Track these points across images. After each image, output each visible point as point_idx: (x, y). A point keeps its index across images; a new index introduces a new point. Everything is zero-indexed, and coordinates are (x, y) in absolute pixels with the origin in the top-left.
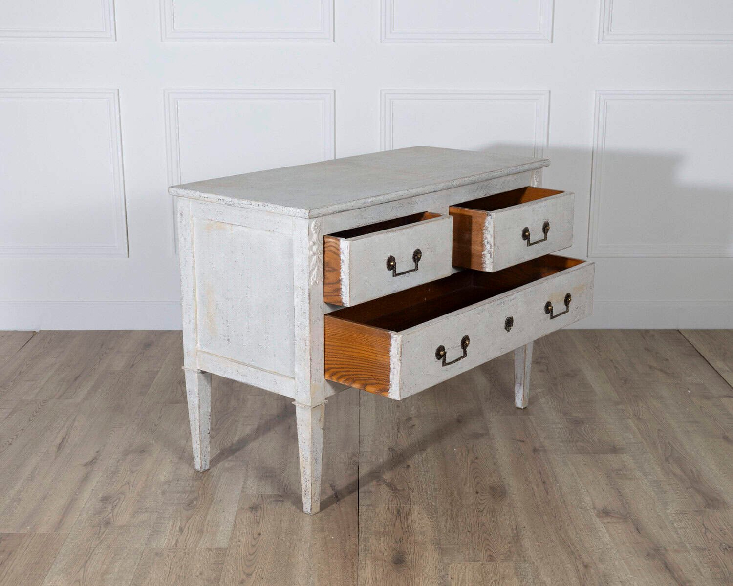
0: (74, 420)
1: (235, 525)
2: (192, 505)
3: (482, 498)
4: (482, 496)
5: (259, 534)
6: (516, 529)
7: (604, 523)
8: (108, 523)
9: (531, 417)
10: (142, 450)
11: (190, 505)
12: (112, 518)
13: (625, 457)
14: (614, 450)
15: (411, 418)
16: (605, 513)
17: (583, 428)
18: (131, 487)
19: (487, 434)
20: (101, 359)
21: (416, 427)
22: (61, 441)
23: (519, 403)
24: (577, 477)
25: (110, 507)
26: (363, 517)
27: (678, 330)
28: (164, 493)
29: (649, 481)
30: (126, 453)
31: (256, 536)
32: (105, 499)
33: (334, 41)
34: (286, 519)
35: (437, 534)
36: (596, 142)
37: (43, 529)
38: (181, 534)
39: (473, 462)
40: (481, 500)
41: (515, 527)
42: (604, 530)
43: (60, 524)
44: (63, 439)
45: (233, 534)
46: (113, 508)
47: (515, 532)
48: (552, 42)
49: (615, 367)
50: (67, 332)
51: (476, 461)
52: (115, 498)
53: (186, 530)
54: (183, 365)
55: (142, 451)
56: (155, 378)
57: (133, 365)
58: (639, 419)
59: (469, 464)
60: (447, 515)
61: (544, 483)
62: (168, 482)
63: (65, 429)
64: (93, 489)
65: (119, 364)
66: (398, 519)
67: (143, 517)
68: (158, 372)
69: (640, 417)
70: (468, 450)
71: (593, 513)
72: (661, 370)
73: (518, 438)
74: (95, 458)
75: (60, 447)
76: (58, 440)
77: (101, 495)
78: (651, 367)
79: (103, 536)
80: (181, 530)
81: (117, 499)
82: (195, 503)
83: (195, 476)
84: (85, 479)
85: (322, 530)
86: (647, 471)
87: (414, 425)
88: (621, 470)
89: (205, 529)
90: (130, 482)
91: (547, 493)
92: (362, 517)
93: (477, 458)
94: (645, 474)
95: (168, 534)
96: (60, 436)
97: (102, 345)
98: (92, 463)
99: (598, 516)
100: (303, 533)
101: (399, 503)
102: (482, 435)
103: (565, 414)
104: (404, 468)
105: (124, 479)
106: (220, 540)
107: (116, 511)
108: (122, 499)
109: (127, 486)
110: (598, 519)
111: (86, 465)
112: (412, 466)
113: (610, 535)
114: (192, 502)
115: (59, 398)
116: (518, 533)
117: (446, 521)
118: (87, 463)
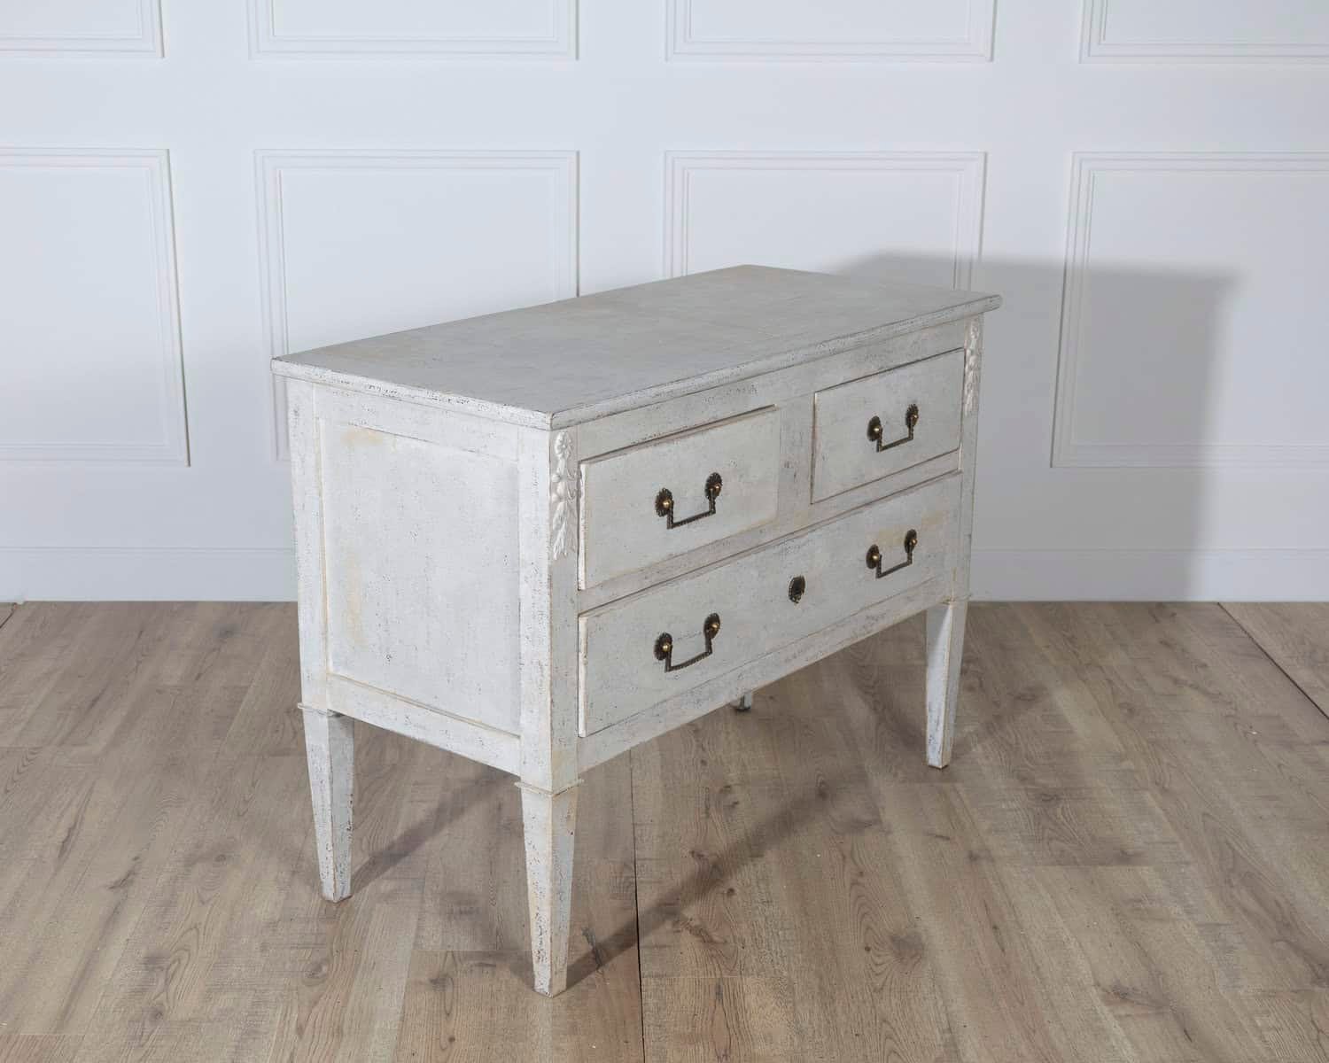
0: (91, 791)
1: (403, 1020)
2: (319, 975)
3: (879, 961)
4: (879, 956)
5: (452, 1040)
6: (950, 1030)
7: (1119, 1017)
8: (158, 1014)
9: (958, 786)
10: (222, 856)
11: (315, 973)
12: (165, 1004)
13: (1146, 872)
14: (1125, 858)
15: (729, 787)
16: (1119, 994)
17: (1059, 811)
18: (202, 936)
19: (878, 821)
20: (139, 662)
21: (741, 806)
22: (66, 835)
23: (935, 757)
24: (1058, 917)
25: (162, 981)
26: (650, 1002)
27: (1218, 604)
28: (264, 948)
29: (1198, 925)
30: (190, 862)
31: (445, 1042)
32: (153, 962)
33: (577, 57)
34: (503, 1005)
35: (795, 1039)
36: (1071, 249)
37: (33, 1027)
38: (301, 1037)
39: (854, 883)
40: (877, 965)
41: (945, 1026)
42: (1120, 1032)
43: (65, 1016)
44: (70, 830)
45: (400, 1038)
46: (167, 982)
47: (947, 1036)
48: (992, 59)
49: (1110, 682)
50: (74, 607)
51: (860, 880)
52: (171, 960)
53: (308, 1029)
54: (300, 701)
55: (222, 858)
56: (241, 702)
57: (199, 676)
58: (1164, 791)
59: (848, 886)
60: (813, 997)
61: (995, 928)
62: (272, 925)
63: (73, 810)
64: (128, 940)
65: (173, 671)
66: (719, 1008)
67: (226, 1000)
68: (247, 688)
69: (1166, 786)
70: (844, 857)
71: (1094, 993)
72: (1195, 687)
73: (938, 832)
74: (131, 873)
75: (64, 848)
76: (61, 834)
77: (143, 951)
78: (1176, 681)
79: (149, 1043)
80: (300, 1030)
81: (174, 962)
82: (325, 969)
83: (323, 912)
84: (113, 918)
85: (574, 1029)
86: (1191, 903)
87: (736, 803)
88: (1140, 901)
89: (345, 1030)
90: (200, 924)
91: (1003, 950)
92: (650, 1000)
93: (861, 874)
94: (1189, 911)
95: (274, 1038)
96: (66, 822)
97: (141, 632)
98: (124, 883)
99: (1108, 1003)
100: (536, 1036)
101: (718, 972)
102: (868, 825)
103: (1023, 780)
104: (723, 893)
105: (187, 918)
106: (375, 1053)
107: (173, 987)
108: (184, 962)
109: (194, 932)
110: (1106, 1009)
111: (112, 888)
112: (737, 891)
113: (1135, 1044)
114: (319, 968)
115: (62, 743)
116: (953, 1038)
117: (811, 1012)
118: (116, 882)
